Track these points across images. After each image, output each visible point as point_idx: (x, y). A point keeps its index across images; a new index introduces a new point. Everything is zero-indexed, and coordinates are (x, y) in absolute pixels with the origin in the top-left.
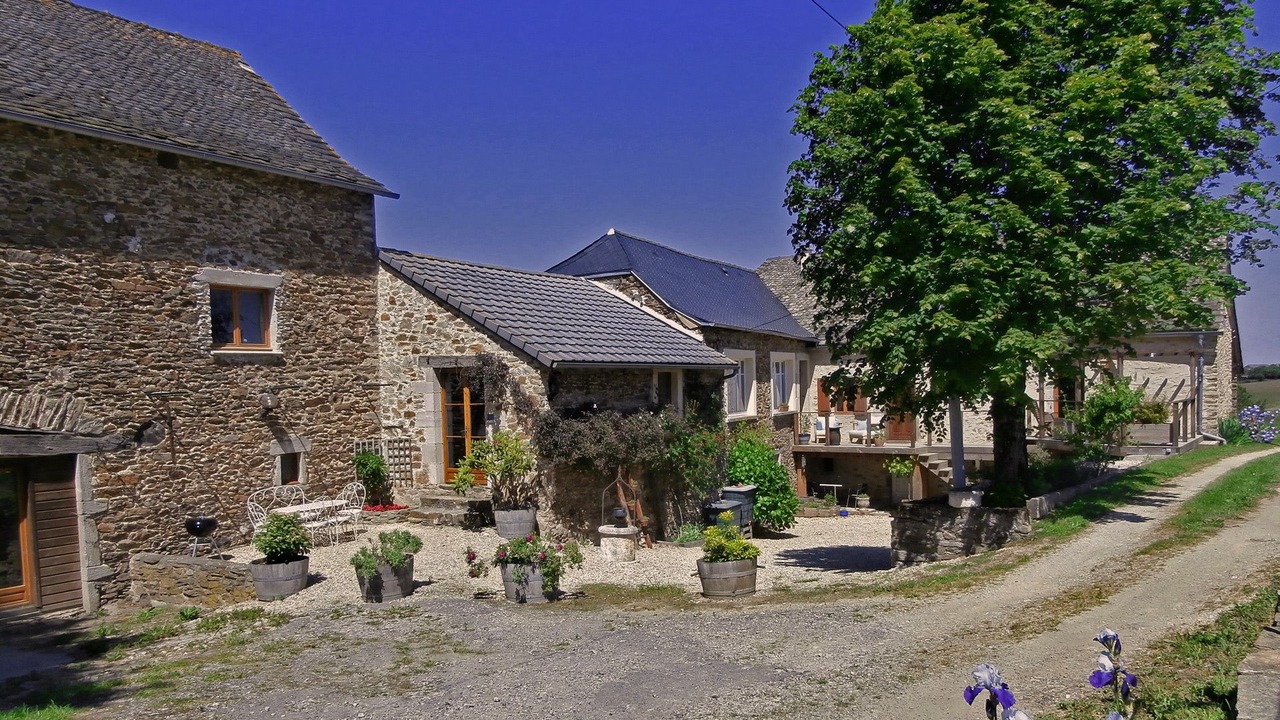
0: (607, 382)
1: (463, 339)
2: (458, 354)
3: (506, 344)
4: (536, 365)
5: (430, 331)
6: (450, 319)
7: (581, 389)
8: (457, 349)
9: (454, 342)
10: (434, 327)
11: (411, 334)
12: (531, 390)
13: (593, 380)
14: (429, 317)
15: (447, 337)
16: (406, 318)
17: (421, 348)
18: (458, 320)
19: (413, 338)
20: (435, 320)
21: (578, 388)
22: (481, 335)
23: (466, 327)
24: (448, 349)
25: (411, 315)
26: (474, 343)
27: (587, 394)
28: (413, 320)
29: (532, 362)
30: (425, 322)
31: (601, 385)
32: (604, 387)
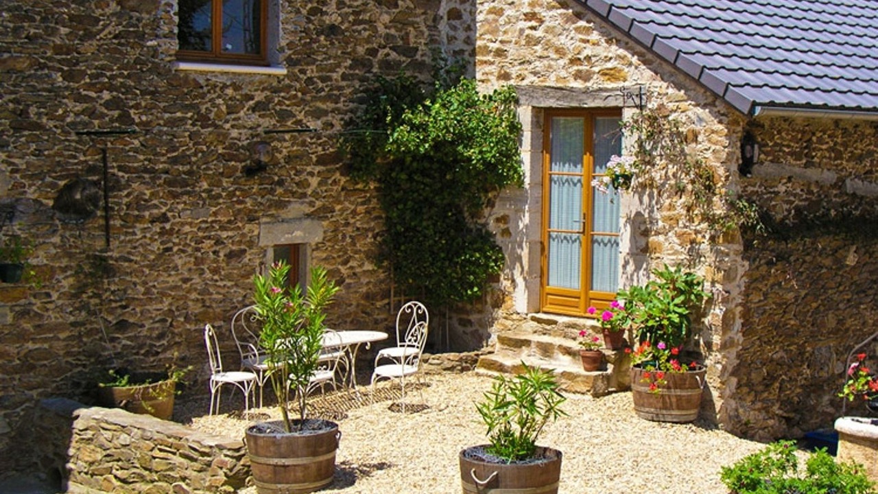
0: (845, 145)
1: (588, 58)
2: (578, 84)
3: (668, 68)
4: (721, 107)
5: (532, 42)
6: (568, 20)
7: (797, 156)
8: (578, 76)
9: (575, 61)
10: (539, 33)
11: (497, 45)
12: (708, 154)
13: (820, 141)
14: (530, 16)
15: (560, 52)
16: (491, 17)
17: (514, 71)
18: (582, 23)
19: (500, 53)
20: (541, 22)
21: (792, 154)
22: (622, 52)
23: (595, 36)
24: (559, 74)
25: (499, 12)
26: (609, 65)
27: (806, 166)
28: (502, 20)
29: (713, 104)
30: (523, 24)
31: (831, 149)
32: (839, 156)
